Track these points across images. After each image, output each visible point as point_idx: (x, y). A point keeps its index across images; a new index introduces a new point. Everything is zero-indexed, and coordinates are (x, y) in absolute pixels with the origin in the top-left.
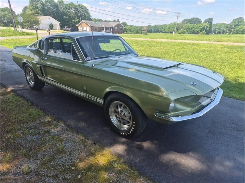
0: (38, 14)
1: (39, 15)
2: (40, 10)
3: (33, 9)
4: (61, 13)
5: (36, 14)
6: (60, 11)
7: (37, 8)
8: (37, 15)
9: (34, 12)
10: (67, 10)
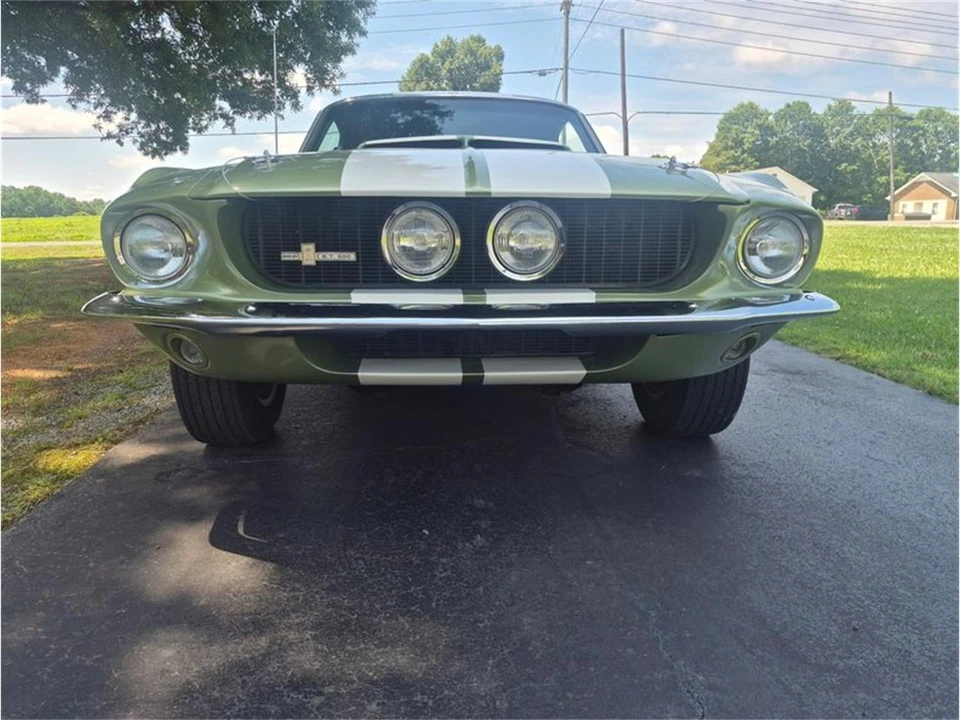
0: (738, 164)
1: (742, 166)
2: (751, 152)
3: (726, 148)
4: (832, 153)
5: (733, 164)
6: (828, 145)
7: (739, 143)
8: (734, 167)
9: (728, 158)
10: (859, 139)
